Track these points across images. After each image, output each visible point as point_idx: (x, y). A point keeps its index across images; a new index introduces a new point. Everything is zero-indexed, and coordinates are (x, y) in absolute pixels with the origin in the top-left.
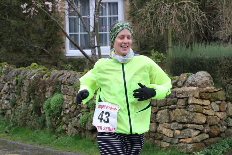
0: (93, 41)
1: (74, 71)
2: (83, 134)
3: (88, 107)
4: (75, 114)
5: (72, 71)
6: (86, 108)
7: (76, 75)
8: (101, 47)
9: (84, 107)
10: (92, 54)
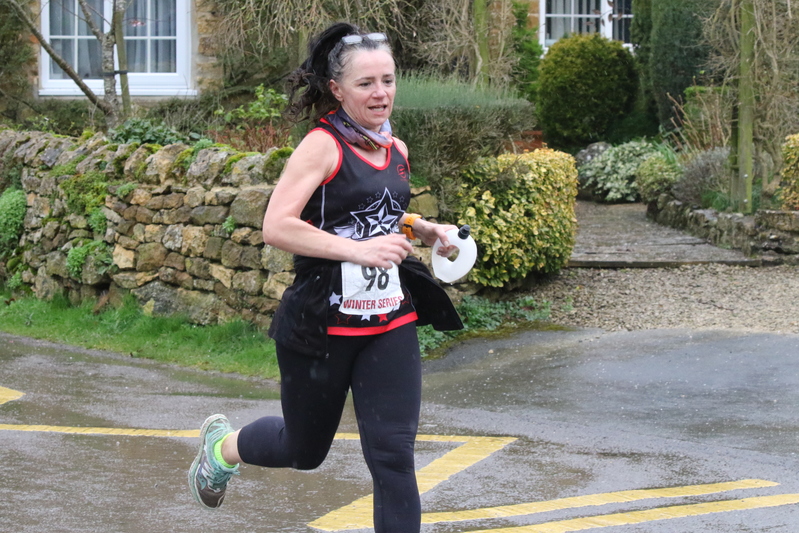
0: (110, 59)
1: (57, 133)
2: (74, 294)
3: (88, 225)
4: (55, 242)
5: (52, 135)
6: (84, 229)
7: (60, 143)
8: (129, 74)
9: (79, 226)
10: (106, 92)
